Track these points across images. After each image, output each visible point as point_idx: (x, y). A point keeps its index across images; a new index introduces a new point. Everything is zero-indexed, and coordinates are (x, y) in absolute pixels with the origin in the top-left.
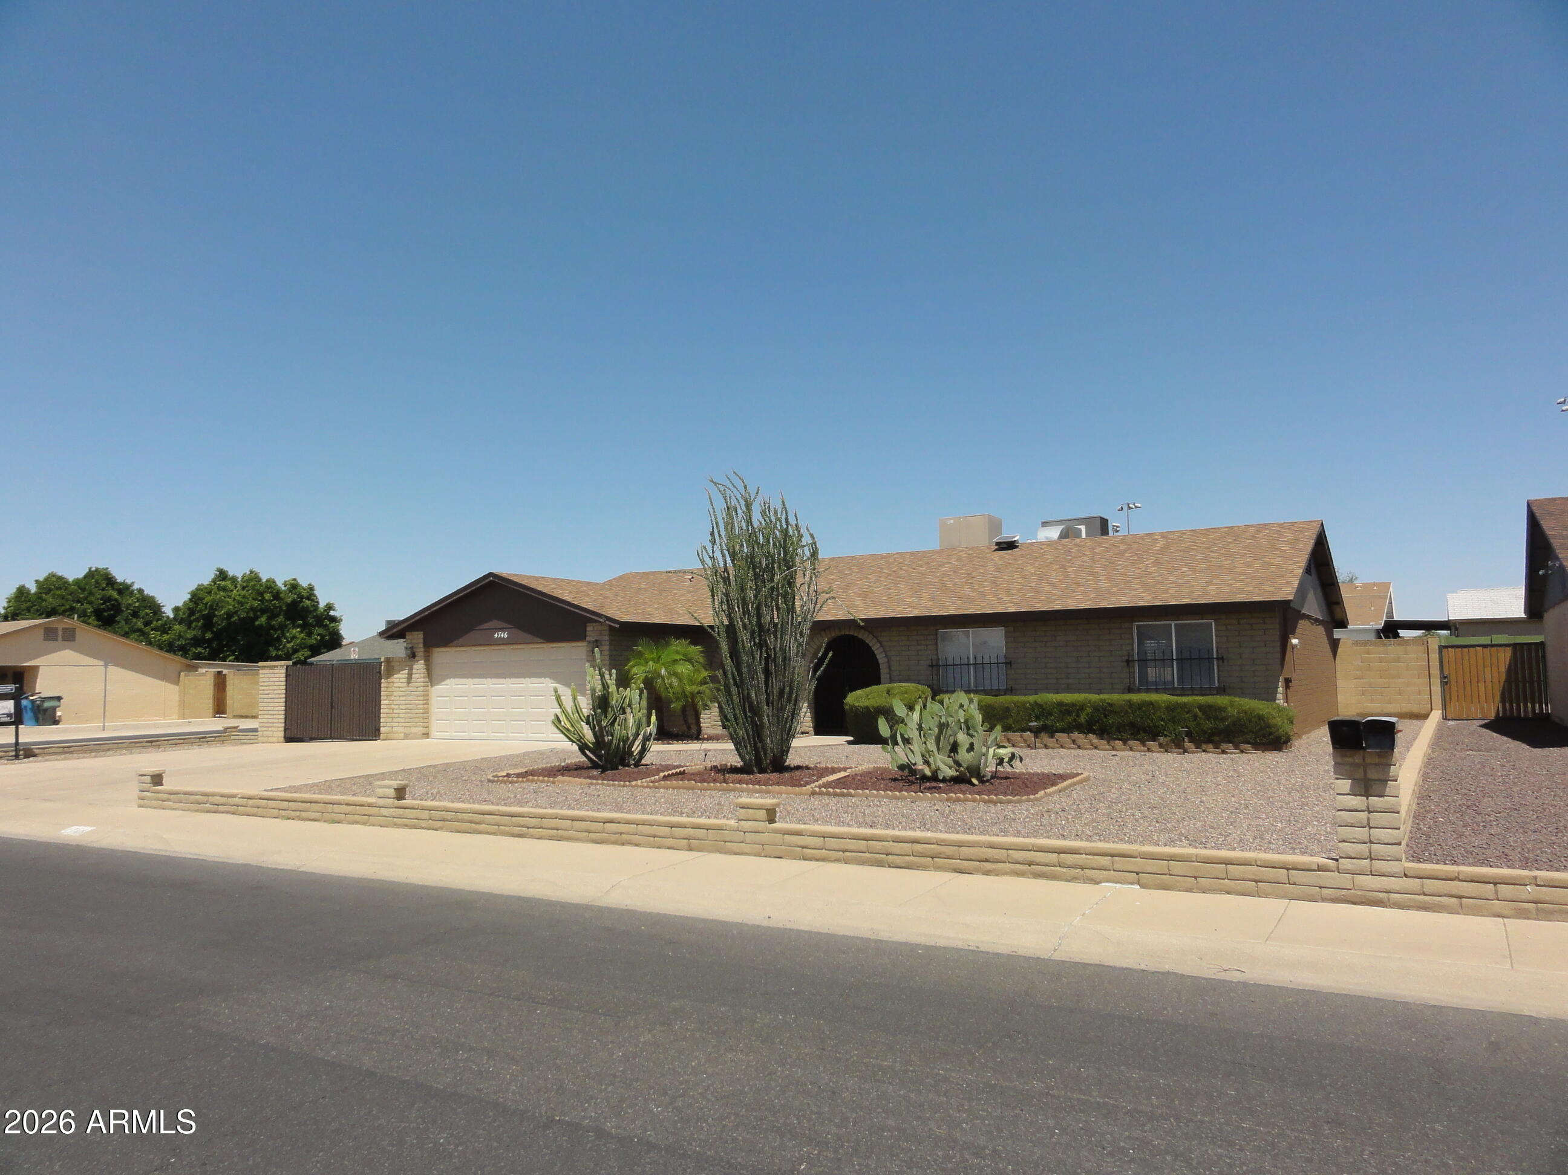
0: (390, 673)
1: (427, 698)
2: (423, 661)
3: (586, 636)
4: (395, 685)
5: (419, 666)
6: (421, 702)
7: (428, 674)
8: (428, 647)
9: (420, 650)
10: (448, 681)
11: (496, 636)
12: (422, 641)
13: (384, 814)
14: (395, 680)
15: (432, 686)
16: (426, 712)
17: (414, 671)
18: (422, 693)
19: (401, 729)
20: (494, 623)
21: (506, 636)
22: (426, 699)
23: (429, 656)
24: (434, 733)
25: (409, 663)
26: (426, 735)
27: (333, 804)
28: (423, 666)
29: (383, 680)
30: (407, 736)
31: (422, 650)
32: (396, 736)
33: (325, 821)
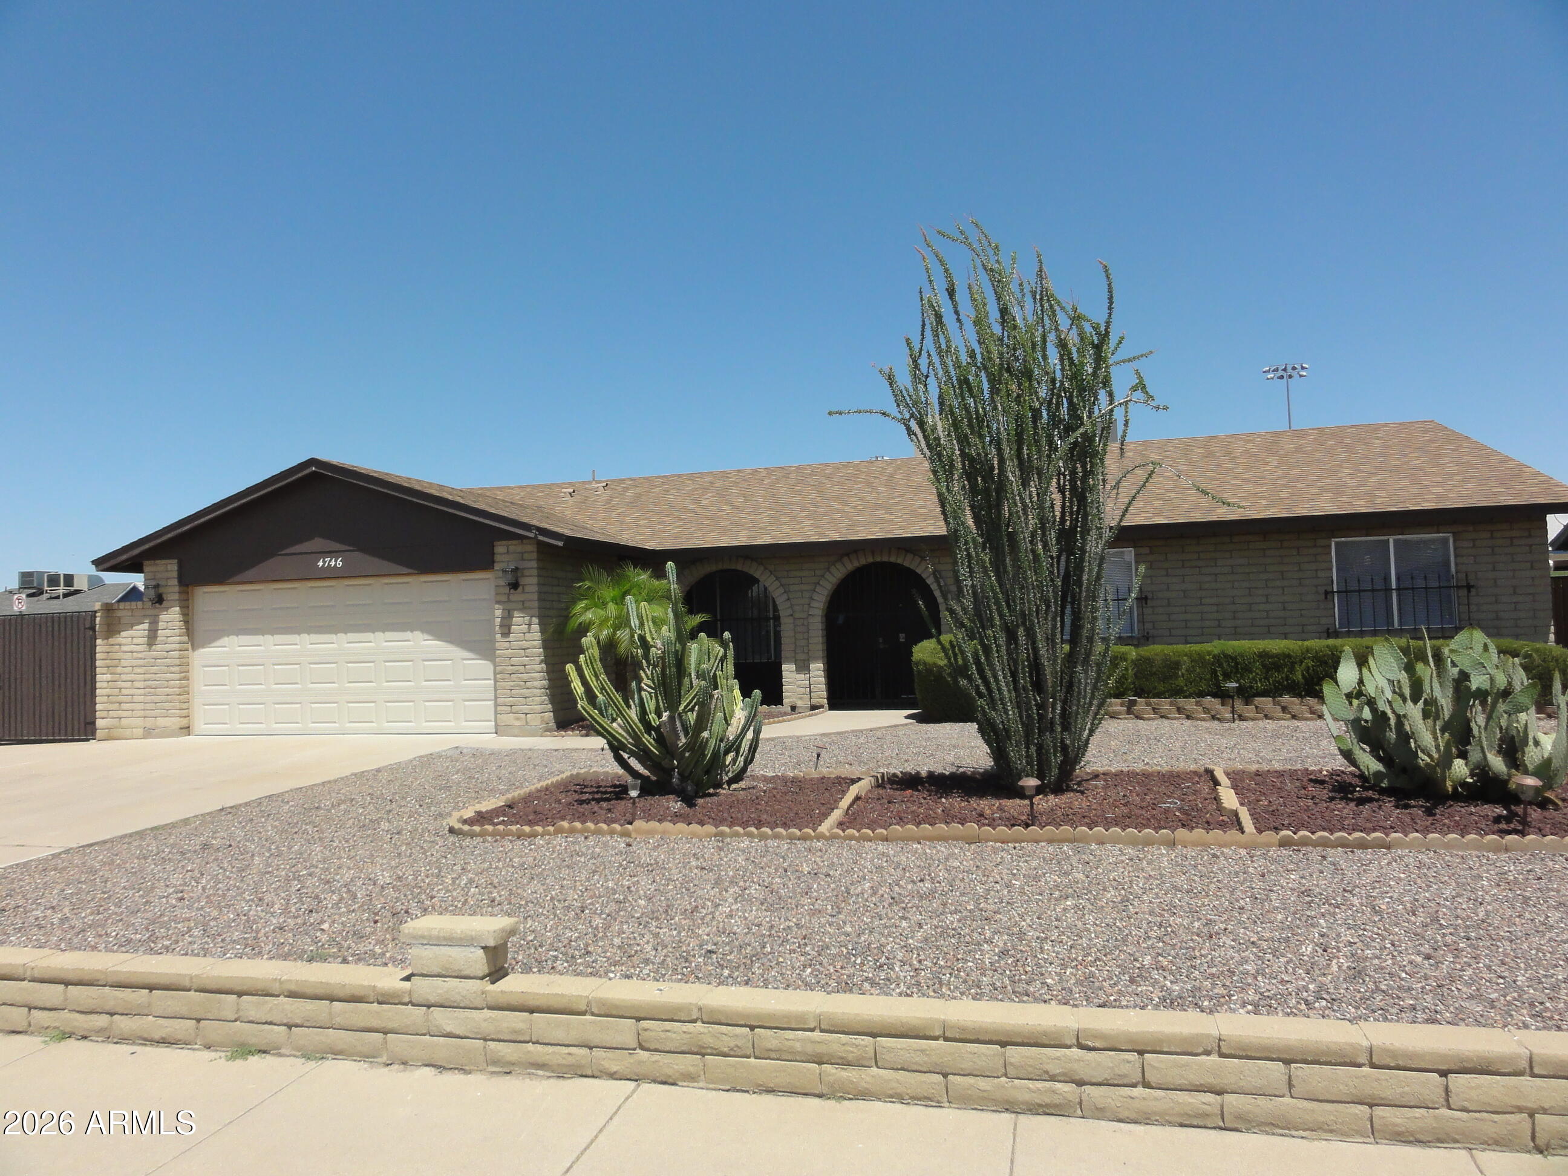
0: (112, 629)
1: (184, 668)
2: (178, 609)
3: (493, 562)
4: (124, 648)
5: (171, 618)
6: (177, 676)
7: (187, 629)
8: (187, 586)
9: (172, 589)
10: (225, 640)
11: (321, 564)
12: (175, 574)
13: (449, 1029)
14: (124, 641)
15: (194, 649)
16: (185, 691)
17: (161, 625)
18: (177, 662)
19: (139, 722)
20: (318, 543)
21: (339, 564)
22: (185, 671)
23: (188, 600)
24: (199, 724)
25: (154, 612)
26: (186, 730)
27: (240, 994)
28: (178, 617)
29: (99, 642)
30: (148, 733)
31: (177, 589)
32: (128, 732)
33: (208, 1047)
